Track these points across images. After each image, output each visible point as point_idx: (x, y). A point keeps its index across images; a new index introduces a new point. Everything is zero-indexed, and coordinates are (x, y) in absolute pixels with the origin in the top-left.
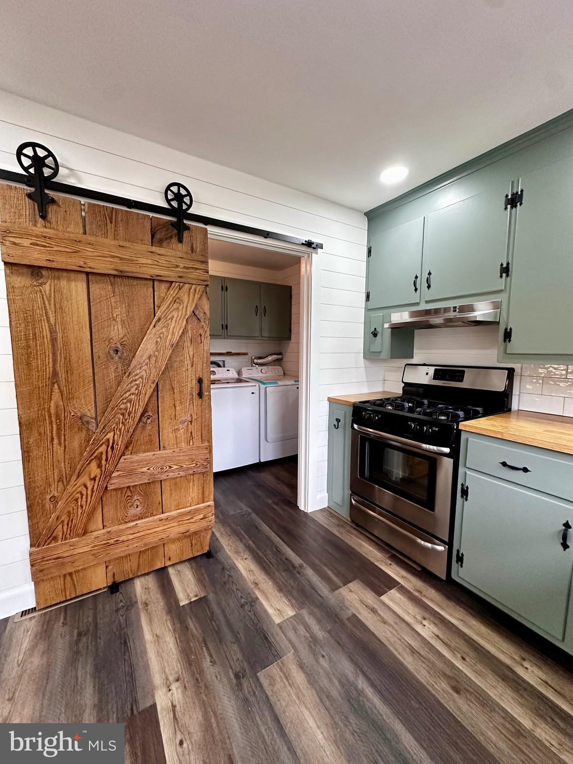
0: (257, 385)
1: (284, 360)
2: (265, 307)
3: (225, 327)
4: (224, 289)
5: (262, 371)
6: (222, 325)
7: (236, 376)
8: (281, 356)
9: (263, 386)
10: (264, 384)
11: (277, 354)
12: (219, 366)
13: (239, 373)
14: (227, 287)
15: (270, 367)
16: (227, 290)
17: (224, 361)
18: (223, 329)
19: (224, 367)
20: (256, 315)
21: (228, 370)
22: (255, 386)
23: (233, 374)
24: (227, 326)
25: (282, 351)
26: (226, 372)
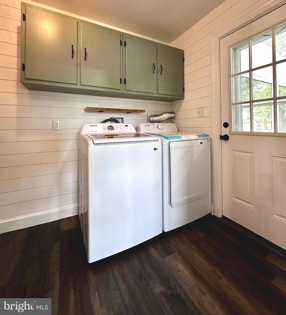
0: (160, 139)
1: (177, 118)
2: (161, 65)
3: (123, 81)
4: (123, 44)
5: (159, 127)
6: (121, 79)
7: (134, 131)
8: (174, 115)
9: (166, 141)
10: (167, 138)
11: (171, 113)
12: (117, 122)
13: (137, 129)
14: (125, 42)
15: (165, 124)
16: (125, 45)
17: (122, 119)
18: (121, 83)
19: (123, 122)
20: (154, 73)
21: (127, 126)
22: (157, 140)
23: (131, 130)
24: (125, 80)
25: (174, 111)
26: (124, 128)
